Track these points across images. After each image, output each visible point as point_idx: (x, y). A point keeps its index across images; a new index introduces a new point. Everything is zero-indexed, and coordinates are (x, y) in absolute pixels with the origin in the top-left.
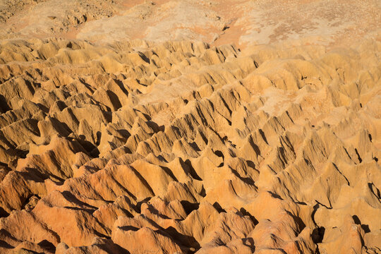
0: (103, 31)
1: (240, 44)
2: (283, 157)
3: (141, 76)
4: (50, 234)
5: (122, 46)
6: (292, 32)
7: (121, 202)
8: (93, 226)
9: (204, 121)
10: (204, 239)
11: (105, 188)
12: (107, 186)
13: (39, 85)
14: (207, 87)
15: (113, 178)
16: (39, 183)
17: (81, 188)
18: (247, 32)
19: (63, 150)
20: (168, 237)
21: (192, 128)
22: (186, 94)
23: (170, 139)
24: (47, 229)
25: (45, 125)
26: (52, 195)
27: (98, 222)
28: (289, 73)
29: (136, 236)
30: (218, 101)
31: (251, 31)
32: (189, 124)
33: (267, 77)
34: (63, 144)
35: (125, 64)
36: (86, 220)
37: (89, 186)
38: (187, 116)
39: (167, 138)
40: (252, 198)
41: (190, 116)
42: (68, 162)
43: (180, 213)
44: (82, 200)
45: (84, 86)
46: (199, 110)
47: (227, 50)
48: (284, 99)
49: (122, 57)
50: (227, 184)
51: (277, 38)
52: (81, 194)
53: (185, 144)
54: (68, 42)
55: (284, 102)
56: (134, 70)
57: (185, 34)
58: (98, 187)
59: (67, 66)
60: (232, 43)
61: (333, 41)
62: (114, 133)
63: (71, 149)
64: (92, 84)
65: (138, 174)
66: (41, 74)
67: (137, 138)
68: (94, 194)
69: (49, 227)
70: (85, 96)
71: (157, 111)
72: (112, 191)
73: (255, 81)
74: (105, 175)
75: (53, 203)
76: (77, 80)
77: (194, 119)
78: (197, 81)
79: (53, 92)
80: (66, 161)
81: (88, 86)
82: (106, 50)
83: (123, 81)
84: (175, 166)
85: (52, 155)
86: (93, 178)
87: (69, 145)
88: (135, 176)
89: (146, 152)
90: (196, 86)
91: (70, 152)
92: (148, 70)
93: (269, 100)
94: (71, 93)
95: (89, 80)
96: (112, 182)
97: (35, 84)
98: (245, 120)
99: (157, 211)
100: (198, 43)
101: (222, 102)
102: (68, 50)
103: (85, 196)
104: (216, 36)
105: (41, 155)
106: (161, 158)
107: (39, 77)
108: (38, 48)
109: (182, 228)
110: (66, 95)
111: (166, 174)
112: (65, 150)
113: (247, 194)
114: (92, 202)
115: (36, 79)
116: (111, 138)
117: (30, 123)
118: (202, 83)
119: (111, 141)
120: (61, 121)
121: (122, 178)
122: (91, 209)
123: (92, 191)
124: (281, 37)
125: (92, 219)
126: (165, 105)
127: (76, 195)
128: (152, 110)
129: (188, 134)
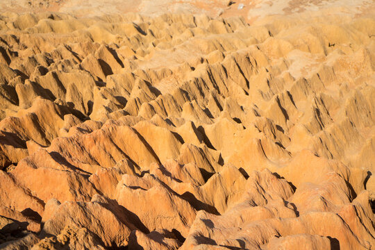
0: (90, 5)
1: (249, 18)
2: (320, 119)
3: (136, 47)
4: (35, 201)
5: (113, 19)
6: (309, 4)
7: (123, 166)
8: (89, 192)
9: (217, 88)
10: (227, 211)
11: (103, 152)
12: (105, 150)
13: (16, 54)
14: (217, 54)
15: (111, 140)
16: (19, 149)
17: (72, 149)
18: (257, 6)
19: (47, 114)
20: (186, 200)
21: (202, 94)
22: (193, 60)
23: (178, 103)
24: (30, 195)
25: (25, 89)
26: (37, 155)
27: (95, 188)
28: (315, 38)
29: (146, 197)
30: (232, 66)
31: (261, 4)
32: (200, 89)
33: (289, 41)
34: (48, 106)
35: (117, 35)
36: (81, 184)
37: (83, 148)
38: (197, 80)
39: (175, 102)
40: (286, 163)
41: (200, 80)
42: (54, 130)
43: (197, 179)
44: (75, 164)
45: (70, 53)
46: (210, 75)
47: (235, 23)
48: (311, 63)
49: (113, 27)
50: (256, 143)
51: (293, 11)
52: (73, 157)
53: (196, 108)
54: (50, 15)
55: (312, 65)
56: (129, 39)
57: (185, 8)
58: (94, 151)
59: (49, 35)
60: (240, 16)
61: (360, 12)
62: (110, 98)
63: (58, 113)
64: (80, 53)
65: (142, 139)
66: (18, 41)
67: (137, 102)
68: (89, 158)
69: (33, 193)
70: (72, 63)
71: (159, 79)
72: (111, 157)
73: (275, 46)
74: (102, 137)
75: (37, 165)
76: (62, 46)
77: (205, 84)
78: (205, 48)
79: (33, 57)
80: (52, 128)
81: (74, 54)
82: (95, 21)
83: (117, 50)
84: (186, 131)
85: (34, 118)
86: (87, 139)
87: (55, 109)
88: (138, 139)
89: (150, 115)
90: (203, 53)
91: (56, 116)
92: (145, 42)
93: (293, 63)
94: (55, 60)
95: (76, 48)
96: (111, 145)
97: (11, 53)
98: (268, 82)
99: (170, 173)
100: (201, 17)
101: (237, 67)
102: (50, 20)
103: (78, 159)
104: (221, 10)
105: (20, 118)
106: (169, 122)
107: (16, 45)
108: (14, 20)
109: (201, 195)
110: (49, 62)
111: (176, 140)
112: (50, 113)
113: (279, 157)
114: (86, 167)
115: (12, 47)
116: (107, 102)
117: (5, 90)
118: (211, 50)
119: (106, 105)
120: (45, 87)
121: (123, 142)
122: (85, 174)
123: (86, 155)
124: (297, 9)
125: (87, 184)
126: (168, 72)
127: (67, 158)
128: (153, 77)
129: (198, 100)
